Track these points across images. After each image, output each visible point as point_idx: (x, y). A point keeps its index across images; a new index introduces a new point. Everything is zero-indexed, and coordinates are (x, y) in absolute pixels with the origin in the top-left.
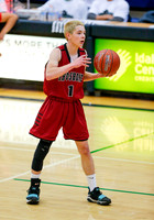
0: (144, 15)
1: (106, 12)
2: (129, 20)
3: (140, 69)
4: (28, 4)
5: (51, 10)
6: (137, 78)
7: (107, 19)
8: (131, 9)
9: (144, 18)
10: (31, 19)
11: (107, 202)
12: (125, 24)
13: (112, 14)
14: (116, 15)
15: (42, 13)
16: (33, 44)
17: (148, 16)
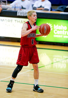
0: (58, 8)
1: (41, 7)
2: (51, 10)
3: (56, 32)
4: (7, 3)
5: (16, 6)
6: (55, 36)
7: (41, 10)
8: (52, 5)
9: (58, 9)
10: (8, 10)
11: (42, 91)
12: (49, 12)
13: (43, 7)
14: (45, 8)
15: (13, 7)
16: (9, 21)
17: (59, 8)
